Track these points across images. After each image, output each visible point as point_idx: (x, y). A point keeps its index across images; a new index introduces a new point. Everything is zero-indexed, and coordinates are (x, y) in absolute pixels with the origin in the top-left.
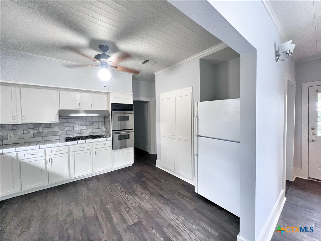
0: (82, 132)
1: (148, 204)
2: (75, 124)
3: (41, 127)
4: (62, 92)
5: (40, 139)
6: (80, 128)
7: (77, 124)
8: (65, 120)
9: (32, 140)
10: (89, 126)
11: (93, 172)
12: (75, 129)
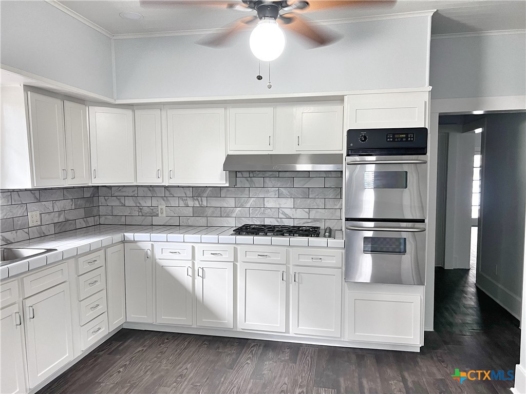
0: (284, 213)
2: (268, 192)
3: (205, 195)
4: (232, 111)
5: (202, 221)
6: (280, 204)
7: (272, 192)
8: (248, 180)
9: (191, 221)
10: (300, 200)
11: (287, 331)
12: (267, 205)
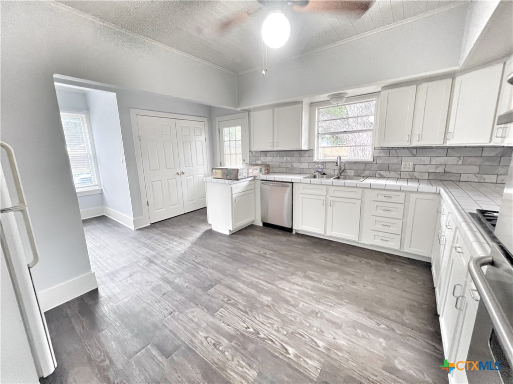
1: (196, 320)
